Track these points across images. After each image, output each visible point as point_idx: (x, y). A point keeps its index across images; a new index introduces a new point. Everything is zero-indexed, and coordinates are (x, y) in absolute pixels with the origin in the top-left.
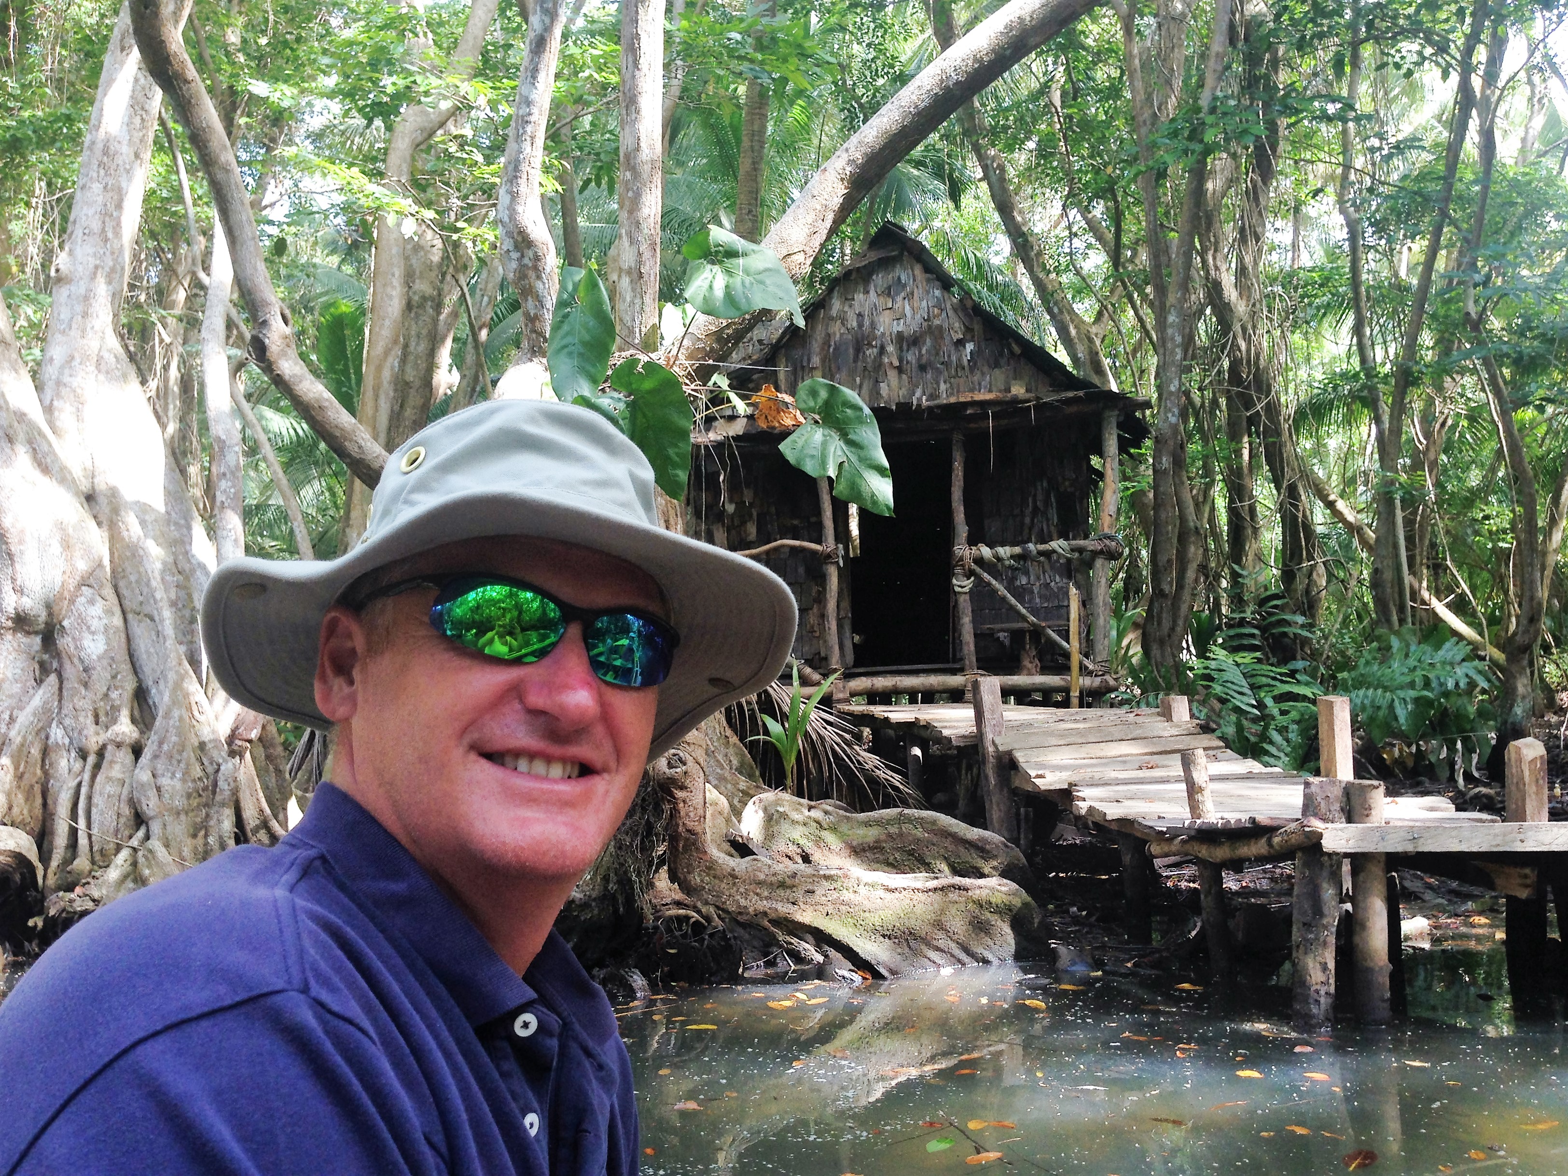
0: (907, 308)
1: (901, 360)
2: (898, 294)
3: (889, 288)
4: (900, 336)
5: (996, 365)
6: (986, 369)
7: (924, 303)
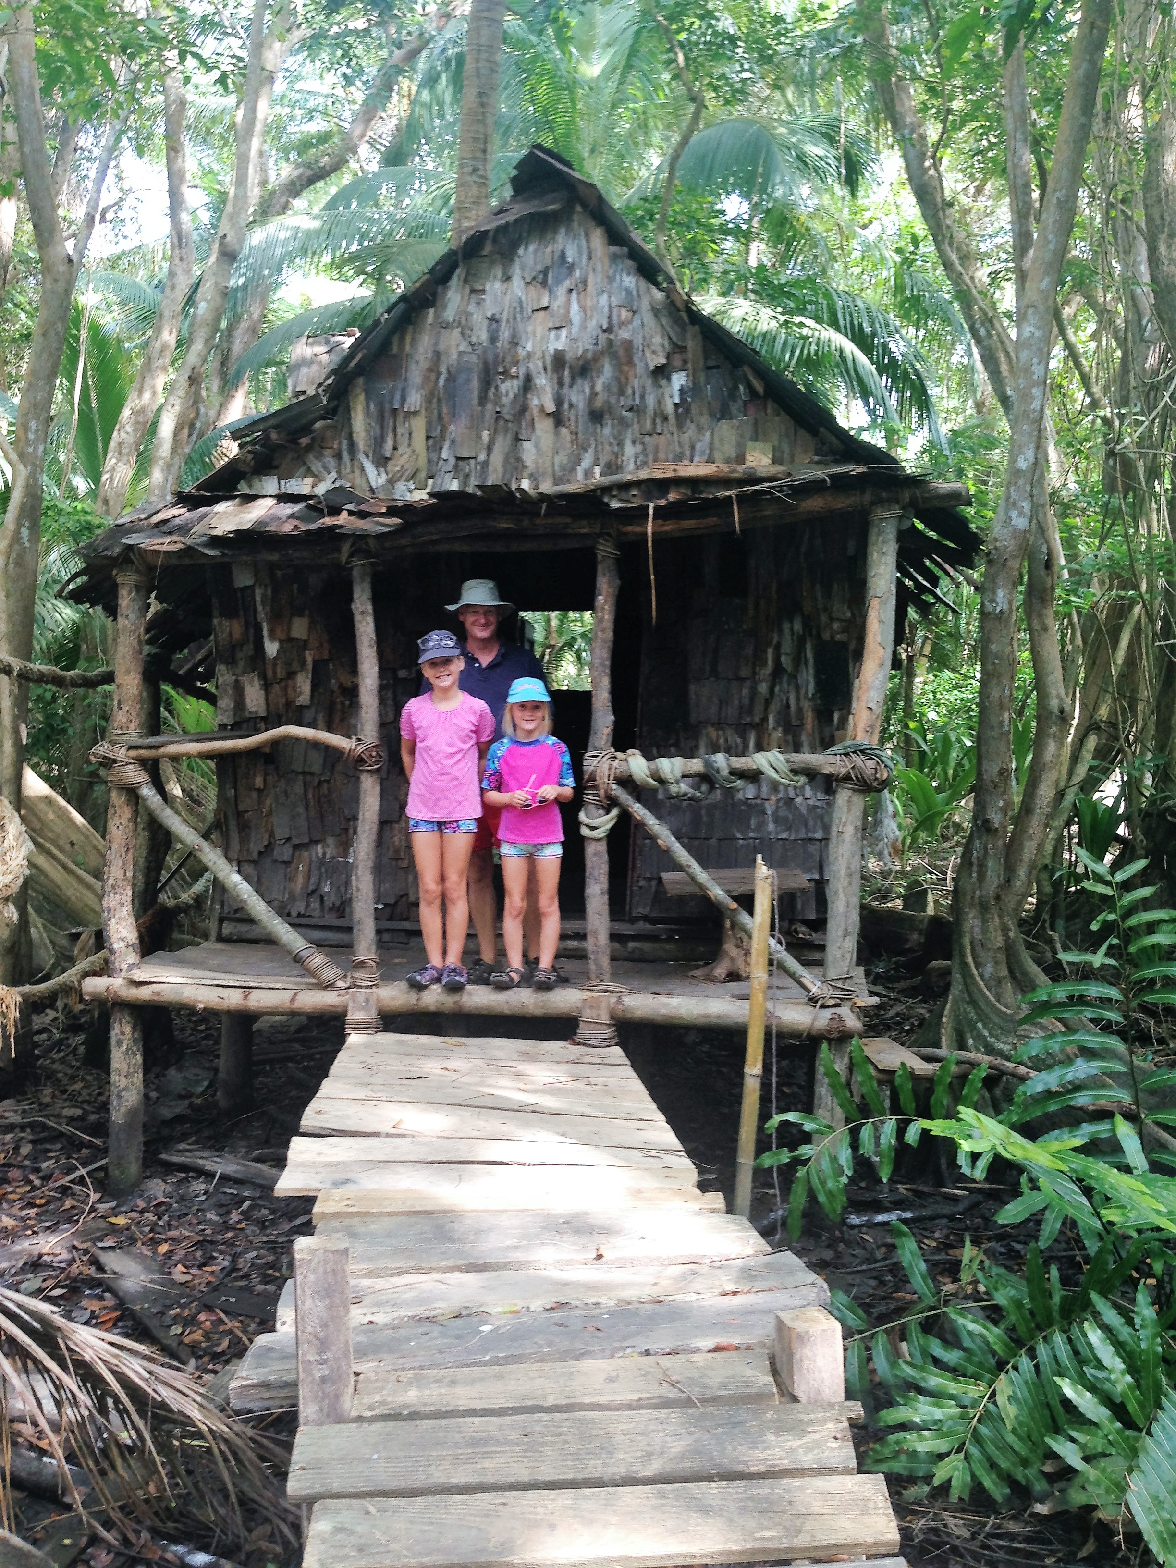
0: (575, 307)
1: (559, 402)
2: (558, 282)
3: (545, 272)
4: (559, 360)
5: (724, 413)
6: (705, 420)
7: (604, 300)
